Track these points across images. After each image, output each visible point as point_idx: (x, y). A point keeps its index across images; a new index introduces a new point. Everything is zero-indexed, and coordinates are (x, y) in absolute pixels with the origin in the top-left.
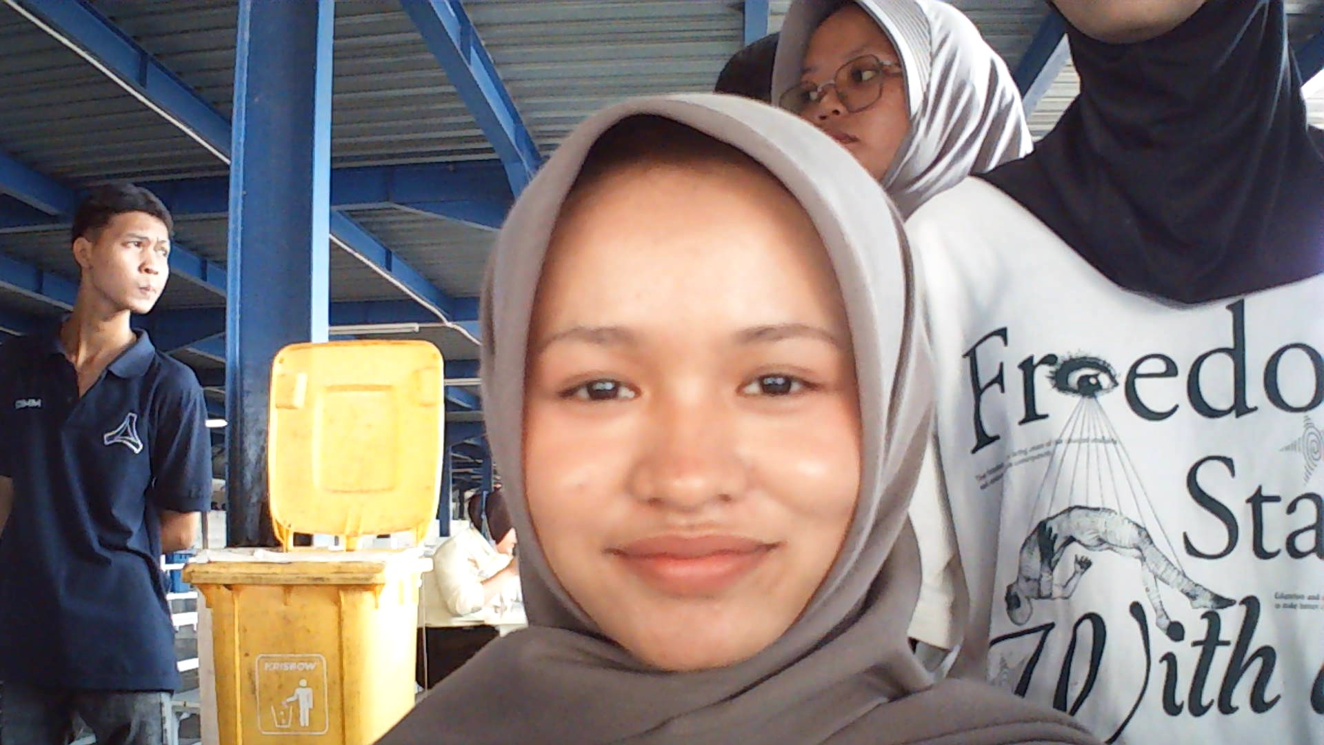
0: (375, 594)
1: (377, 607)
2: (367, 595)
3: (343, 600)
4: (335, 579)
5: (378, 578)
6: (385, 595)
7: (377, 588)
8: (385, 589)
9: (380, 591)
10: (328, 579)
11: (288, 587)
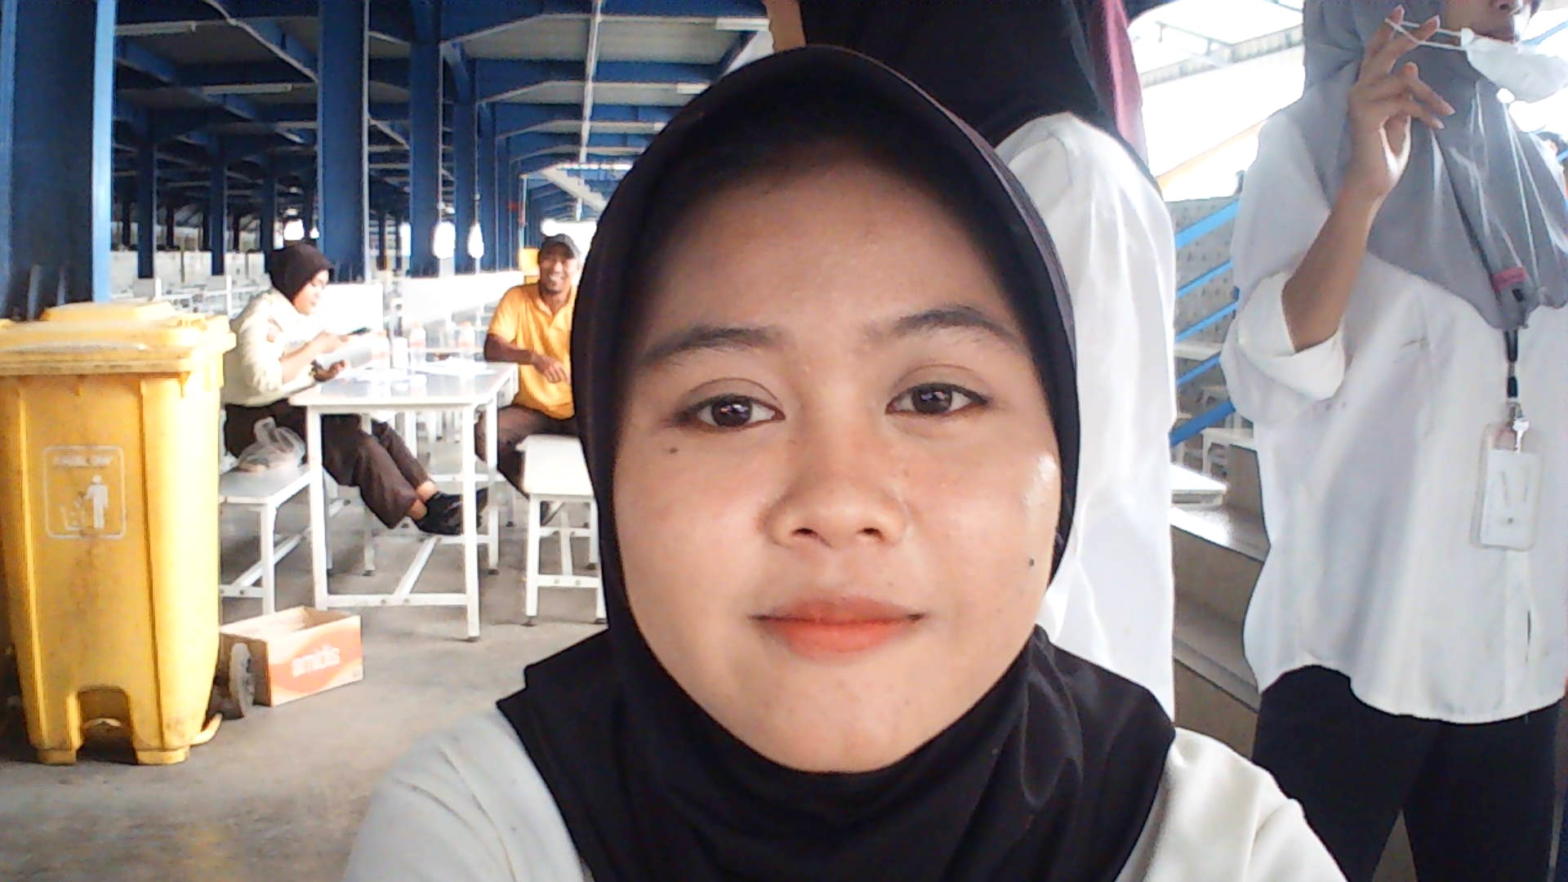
0: (181, 383)
1: (182, 395)
2: (171, 384)
3: (145, 388)
4: (138, 366)
5: (183, 365)
6: (190, 383)
7: (183, 376)
8: (191, 376)
9: (186, 379)
10: (128, 367)
11: (82, 377)
